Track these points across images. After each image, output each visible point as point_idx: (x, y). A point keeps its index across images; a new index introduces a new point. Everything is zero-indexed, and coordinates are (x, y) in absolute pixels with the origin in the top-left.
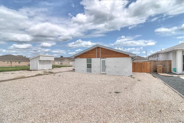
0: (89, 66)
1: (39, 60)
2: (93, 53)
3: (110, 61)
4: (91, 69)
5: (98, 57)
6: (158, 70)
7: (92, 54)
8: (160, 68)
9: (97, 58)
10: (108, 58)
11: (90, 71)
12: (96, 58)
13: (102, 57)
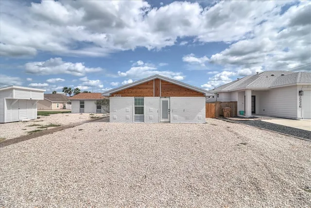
0: (139, 111)
1: (6, 99)
2: (147, 88)
3: (176, 102)
4: (144, 116)
5: (157, 95)
6: (225, 114)
7: (145, 90)
8: (228, 112)
9: (156, 97)
10: (172, 97)
11: (142, 120)
12: (152, 96)
13: (163, 96)
